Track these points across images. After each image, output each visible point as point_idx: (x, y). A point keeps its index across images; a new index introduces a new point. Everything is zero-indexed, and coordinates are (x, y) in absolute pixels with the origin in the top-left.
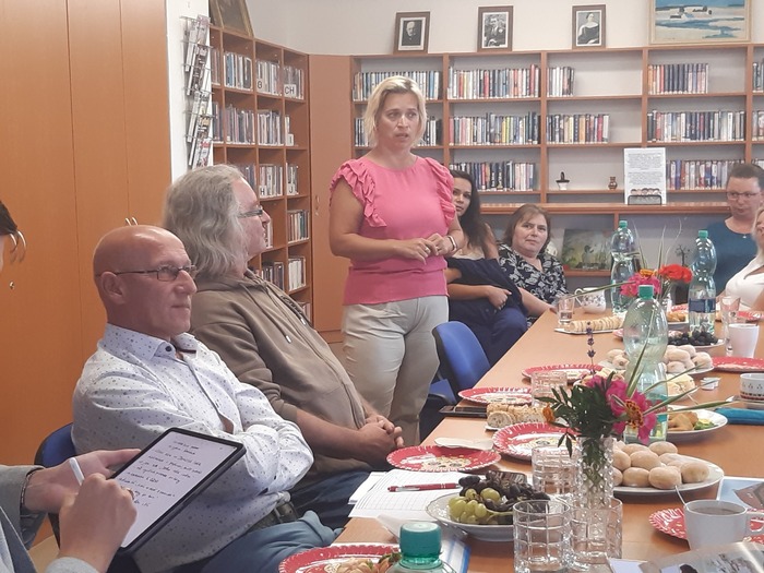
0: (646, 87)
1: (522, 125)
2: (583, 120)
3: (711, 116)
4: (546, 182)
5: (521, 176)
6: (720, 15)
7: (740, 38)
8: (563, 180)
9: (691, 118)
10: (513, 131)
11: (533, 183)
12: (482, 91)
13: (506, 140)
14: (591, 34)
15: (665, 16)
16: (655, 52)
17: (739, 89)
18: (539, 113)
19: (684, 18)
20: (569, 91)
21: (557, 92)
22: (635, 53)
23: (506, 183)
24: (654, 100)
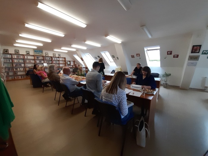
0: (35, 58)
1: (22, 61)
2: (29, 60)
7: (42, 55)
8: (27, 66)
12: (17, 57)
15: (35, 53)
21: (26, 58)
22: (33, 55)
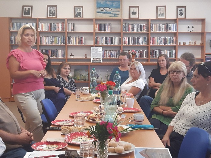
0: (94, 30)
1: (60, 39)
2: (77, 38)
3: (112, 38)
4: (67, 55)
5: (60, 54)
6: (114, 10)
7: (119, 17)
8: (72, 55)
9: (106, 39)
10: (57, 41)
11: (63, 56)
12: (48, 29)
13: (55, 43)
14: (79, 14)
15: (99, 10)
16: (97, 20)
17: (119, 31)
18: (65, 36)
19: (104, 11)
20: (73, 30)
21: (70, 30)
22: (91, 20)
23: (56, 56)
24: (97, 33)
